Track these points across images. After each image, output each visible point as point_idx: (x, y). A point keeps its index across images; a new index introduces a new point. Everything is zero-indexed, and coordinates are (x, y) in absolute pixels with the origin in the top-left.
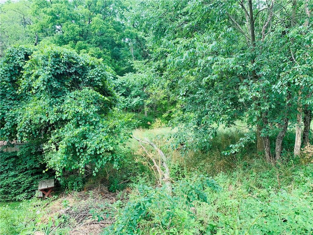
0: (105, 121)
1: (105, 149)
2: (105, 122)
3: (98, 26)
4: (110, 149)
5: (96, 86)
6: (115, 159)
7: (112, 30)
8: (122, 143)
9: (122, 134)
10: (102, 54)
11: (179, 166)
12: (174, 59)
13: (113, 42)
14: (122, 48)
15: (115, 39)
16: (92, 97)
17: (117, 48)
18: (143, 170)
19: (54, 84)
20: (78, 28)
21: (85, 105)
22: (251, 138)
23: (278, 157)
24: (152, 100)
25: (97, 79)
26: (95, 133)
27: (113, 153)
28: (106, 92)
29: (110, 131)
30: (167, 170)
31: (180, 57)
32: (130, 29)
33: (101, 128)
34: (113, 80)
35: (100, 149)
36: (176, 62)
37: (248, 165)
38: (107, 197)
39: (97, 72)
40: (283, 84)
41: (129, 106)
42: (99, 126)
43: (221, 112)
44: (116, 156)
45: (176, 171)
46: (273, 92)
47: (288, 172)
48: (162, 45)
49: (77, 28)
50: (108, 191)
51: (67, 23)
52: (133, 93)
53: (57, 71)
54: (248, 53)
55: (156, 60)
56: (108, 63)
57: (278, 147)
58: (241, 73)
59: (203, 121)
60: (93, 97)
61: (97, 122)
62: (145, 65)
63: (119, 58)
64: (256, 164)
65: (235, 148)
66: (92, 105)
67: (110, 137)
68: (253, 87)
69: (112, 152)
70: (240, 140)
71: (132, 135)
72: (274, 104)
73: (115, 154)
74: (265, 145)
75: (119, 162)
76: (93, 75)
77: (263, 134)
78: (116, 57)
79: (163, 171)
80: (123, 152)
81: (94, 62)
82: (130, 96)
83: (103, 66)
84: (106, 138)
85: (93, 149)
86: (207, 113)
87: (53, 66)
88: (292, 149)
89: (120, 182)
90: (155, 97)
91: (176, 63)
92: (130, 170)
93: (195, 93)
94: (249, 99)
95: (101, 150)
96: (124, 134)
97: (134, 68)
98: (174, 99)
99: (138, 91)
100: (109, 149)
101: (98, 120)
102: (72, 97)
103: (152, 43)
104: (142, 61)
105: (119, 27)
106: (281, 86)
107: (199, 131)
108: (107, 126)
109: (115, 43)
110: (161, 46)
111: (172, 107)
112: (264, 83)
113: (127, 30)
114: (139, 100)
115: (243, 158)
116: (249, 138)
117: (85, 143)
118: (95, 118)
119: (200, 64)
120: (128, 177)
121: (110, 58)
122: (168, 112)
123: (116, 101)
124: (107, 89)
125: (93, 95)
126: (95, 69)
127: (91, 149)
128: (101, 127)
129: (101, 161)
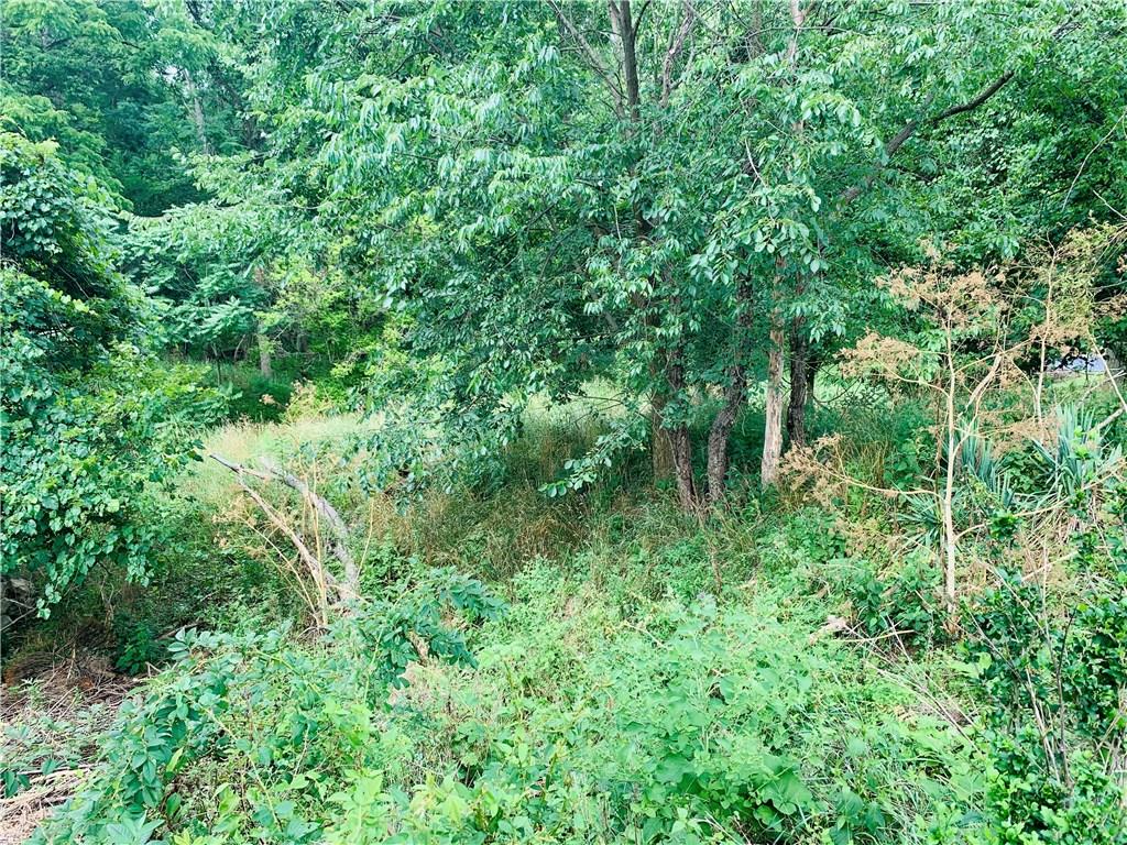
0: (82, 399)
1: (87, 509)
2: (79, 401)
4: (109, 509)
5: (32, 255)
6: (131, 547)
7: (102, 26)
8: (161, 481)
9: (158, 448)
10: (62, 125)
11: (393, 552)
12: (349, 151)
13: (111, 76)
14: (155, 106)
15: (118, 66)
16: (13, 300)
17: (133, 105)
18: (256, 576)
22: (634, 435)
23: (715, 492)
24: (285, 313)
25: (35, 228)
26: (37, 447)
27: (122, 524)
28: (81, 281)
29: (102, 436)
30: (350, 569)
31: (371, 145)
32: (182, 29)
33: (61, 428)
34: (118, 231)
35: (62, 510)
36: (358, 164)
37: (626, 524)
38: (108, 696)
39: (35, 197)
40: (724, 250)
41: (191, 335)
42: (54, 418)
43: (531, 349)
44: (135, 535)
45: (384, 569)
46: (693, 279)
47: (745, 540)
48: (306, 97)
50: (113, 671)
52: (206, 284)
54: (615, 146)
55: (288, 154)
56: (93, 164)
57: (715, 462)
58: (591, 214)
59: (471, 385)
60: (19, 299)
61: (42, 404)
62: (243, 175)
63: (141, 144)
64: (649, 520)
65: (582, 473)
66: (16, 334)
67: (106, 461)
68: (630, 262)
69: (117, 520)
70: (598, 444)
71: (202, 448)
72: (695, 320)
73: (132, 527)
74: (677, 457)
75: (150, 555)
76: (14, 210)
77: (669, 420)
78: (128, 141)
79: (335, 574)
80: (164, 515)
81: (17, 154)
82: (194, 298)
83: (61, 174)
84: (86, 467)
85: (33, 512)
86: (488, 358)
88: (755, 467)
89: (165, 632)
90: (297, 300)
91: (359, 166)
92: (202, 585)
93: (444, 284)
94: (617, 302)
95: (68, 515)
96: (168, 445)
97: (198, 186)
98: (373, 309)
99: (228, 278)
100: (102, 507)
101: (49, 393)
103: (271, 90)
104: (231, 159)
105: (132, 16)
106: (716, 258)
107: (461, 422)
108: (90, 417)
109: (121, 83)
110: (305, 101)
111: (367, 337)
112: (664, 248)
113: (168, 31)
114: (236, 312)
115: (610, 502)
116: (626, 435)
118: (36, 386)
119: (448, 174)
120: (198, 610)
121: (100, 141)
122: (353, 356)
123: (126, 316)
124: (85, 269)
125: (20, 294)
126: (21, 185)
127: (21, 515)
128: (63, 422)
129: (72, 560)
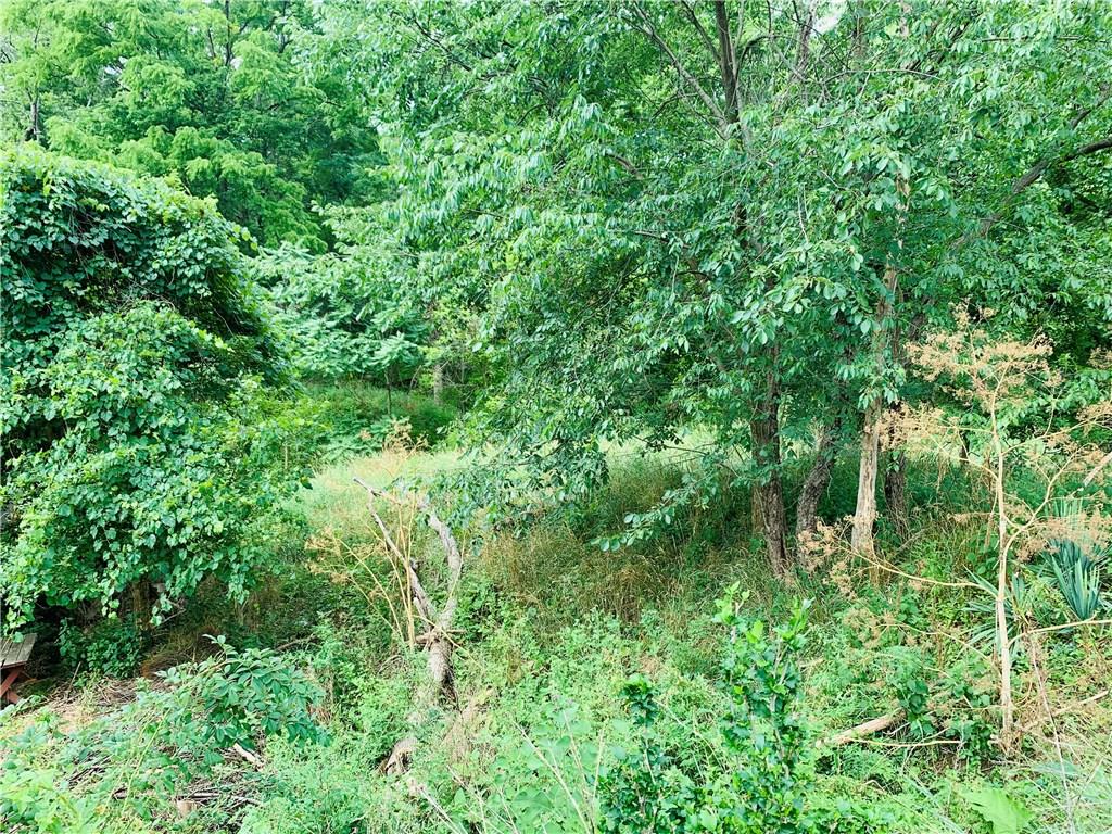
0: (211, 426)
1: (198, 528)
2: (207, 429)
3: (254, 73)
4: (216, 530)
6: (234, 566)
7: (310, 89)
15: (328, 123)
16: (163, 338)
17: (344, 156)
19: (16, 287)
20: (178, 81)
21: (131, 368)
24: (447, 348)
25: (189, 274)
26: (166, 469)
33: (189, 453)
35: (179, 527)
39: (193, 246)
42: (184, 444)
44: (238, 555)
49: (174, 78)
51: (139, 58)
53: (33, 241)
57: (803, 524)
60: (169, 337)
61: (175, 431)
62: (369, 225)
65: (640, 527)
66: (162, 367)
67: (221, 486)
70: (664, 498)
73: (236, 547)
74: (767, 516)
75: (248, 575)
76: (175, 258)
81: (182, 210)
82: (369, 332)
84: (203, 490)
85: (154, 527)
87: (17, 222)
89: (281, 644)
90: (459, 336)
91: (415, 224)
95: (183, 533)
96: (279, 473)
100: (210, 527)
101: (182, 421)
102: (87, 335)
104: (364, 209)
108: (214, 444)
117: (126, 505)
120: (316, 625)
121: (302, 190)
125: (169, 332)
126: (183, 237)
127: (145, 529)
129: (185, 573)
